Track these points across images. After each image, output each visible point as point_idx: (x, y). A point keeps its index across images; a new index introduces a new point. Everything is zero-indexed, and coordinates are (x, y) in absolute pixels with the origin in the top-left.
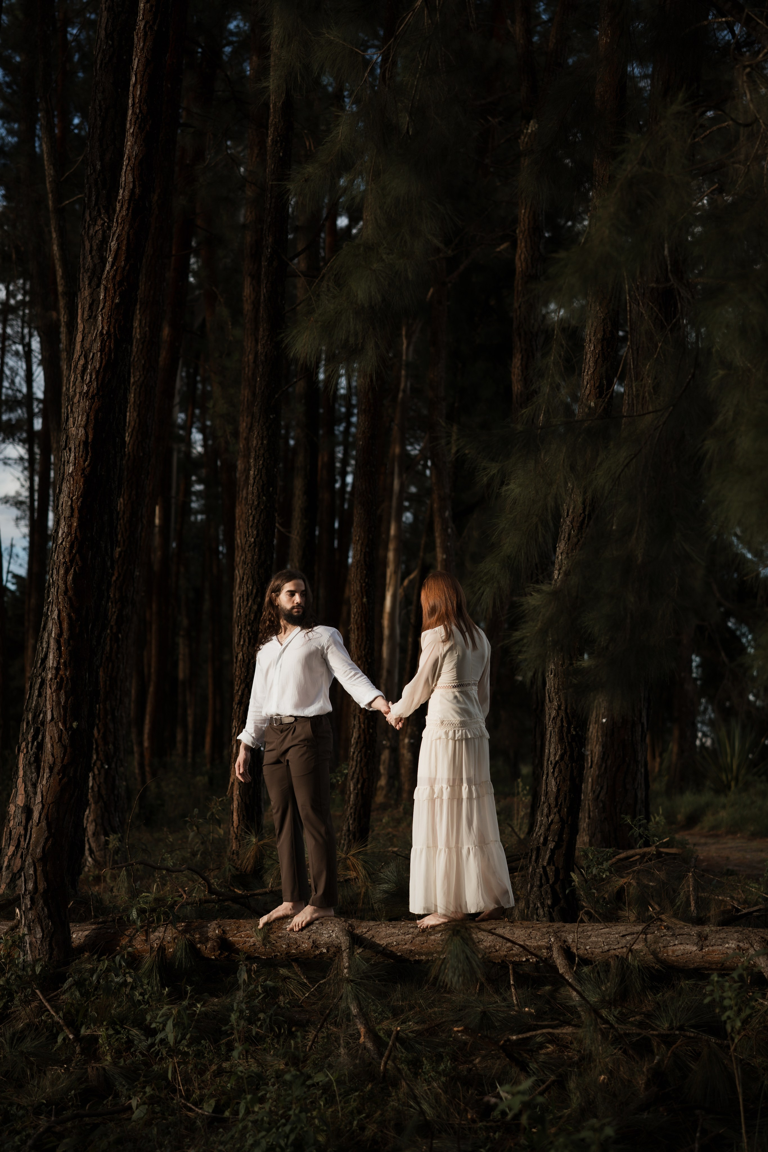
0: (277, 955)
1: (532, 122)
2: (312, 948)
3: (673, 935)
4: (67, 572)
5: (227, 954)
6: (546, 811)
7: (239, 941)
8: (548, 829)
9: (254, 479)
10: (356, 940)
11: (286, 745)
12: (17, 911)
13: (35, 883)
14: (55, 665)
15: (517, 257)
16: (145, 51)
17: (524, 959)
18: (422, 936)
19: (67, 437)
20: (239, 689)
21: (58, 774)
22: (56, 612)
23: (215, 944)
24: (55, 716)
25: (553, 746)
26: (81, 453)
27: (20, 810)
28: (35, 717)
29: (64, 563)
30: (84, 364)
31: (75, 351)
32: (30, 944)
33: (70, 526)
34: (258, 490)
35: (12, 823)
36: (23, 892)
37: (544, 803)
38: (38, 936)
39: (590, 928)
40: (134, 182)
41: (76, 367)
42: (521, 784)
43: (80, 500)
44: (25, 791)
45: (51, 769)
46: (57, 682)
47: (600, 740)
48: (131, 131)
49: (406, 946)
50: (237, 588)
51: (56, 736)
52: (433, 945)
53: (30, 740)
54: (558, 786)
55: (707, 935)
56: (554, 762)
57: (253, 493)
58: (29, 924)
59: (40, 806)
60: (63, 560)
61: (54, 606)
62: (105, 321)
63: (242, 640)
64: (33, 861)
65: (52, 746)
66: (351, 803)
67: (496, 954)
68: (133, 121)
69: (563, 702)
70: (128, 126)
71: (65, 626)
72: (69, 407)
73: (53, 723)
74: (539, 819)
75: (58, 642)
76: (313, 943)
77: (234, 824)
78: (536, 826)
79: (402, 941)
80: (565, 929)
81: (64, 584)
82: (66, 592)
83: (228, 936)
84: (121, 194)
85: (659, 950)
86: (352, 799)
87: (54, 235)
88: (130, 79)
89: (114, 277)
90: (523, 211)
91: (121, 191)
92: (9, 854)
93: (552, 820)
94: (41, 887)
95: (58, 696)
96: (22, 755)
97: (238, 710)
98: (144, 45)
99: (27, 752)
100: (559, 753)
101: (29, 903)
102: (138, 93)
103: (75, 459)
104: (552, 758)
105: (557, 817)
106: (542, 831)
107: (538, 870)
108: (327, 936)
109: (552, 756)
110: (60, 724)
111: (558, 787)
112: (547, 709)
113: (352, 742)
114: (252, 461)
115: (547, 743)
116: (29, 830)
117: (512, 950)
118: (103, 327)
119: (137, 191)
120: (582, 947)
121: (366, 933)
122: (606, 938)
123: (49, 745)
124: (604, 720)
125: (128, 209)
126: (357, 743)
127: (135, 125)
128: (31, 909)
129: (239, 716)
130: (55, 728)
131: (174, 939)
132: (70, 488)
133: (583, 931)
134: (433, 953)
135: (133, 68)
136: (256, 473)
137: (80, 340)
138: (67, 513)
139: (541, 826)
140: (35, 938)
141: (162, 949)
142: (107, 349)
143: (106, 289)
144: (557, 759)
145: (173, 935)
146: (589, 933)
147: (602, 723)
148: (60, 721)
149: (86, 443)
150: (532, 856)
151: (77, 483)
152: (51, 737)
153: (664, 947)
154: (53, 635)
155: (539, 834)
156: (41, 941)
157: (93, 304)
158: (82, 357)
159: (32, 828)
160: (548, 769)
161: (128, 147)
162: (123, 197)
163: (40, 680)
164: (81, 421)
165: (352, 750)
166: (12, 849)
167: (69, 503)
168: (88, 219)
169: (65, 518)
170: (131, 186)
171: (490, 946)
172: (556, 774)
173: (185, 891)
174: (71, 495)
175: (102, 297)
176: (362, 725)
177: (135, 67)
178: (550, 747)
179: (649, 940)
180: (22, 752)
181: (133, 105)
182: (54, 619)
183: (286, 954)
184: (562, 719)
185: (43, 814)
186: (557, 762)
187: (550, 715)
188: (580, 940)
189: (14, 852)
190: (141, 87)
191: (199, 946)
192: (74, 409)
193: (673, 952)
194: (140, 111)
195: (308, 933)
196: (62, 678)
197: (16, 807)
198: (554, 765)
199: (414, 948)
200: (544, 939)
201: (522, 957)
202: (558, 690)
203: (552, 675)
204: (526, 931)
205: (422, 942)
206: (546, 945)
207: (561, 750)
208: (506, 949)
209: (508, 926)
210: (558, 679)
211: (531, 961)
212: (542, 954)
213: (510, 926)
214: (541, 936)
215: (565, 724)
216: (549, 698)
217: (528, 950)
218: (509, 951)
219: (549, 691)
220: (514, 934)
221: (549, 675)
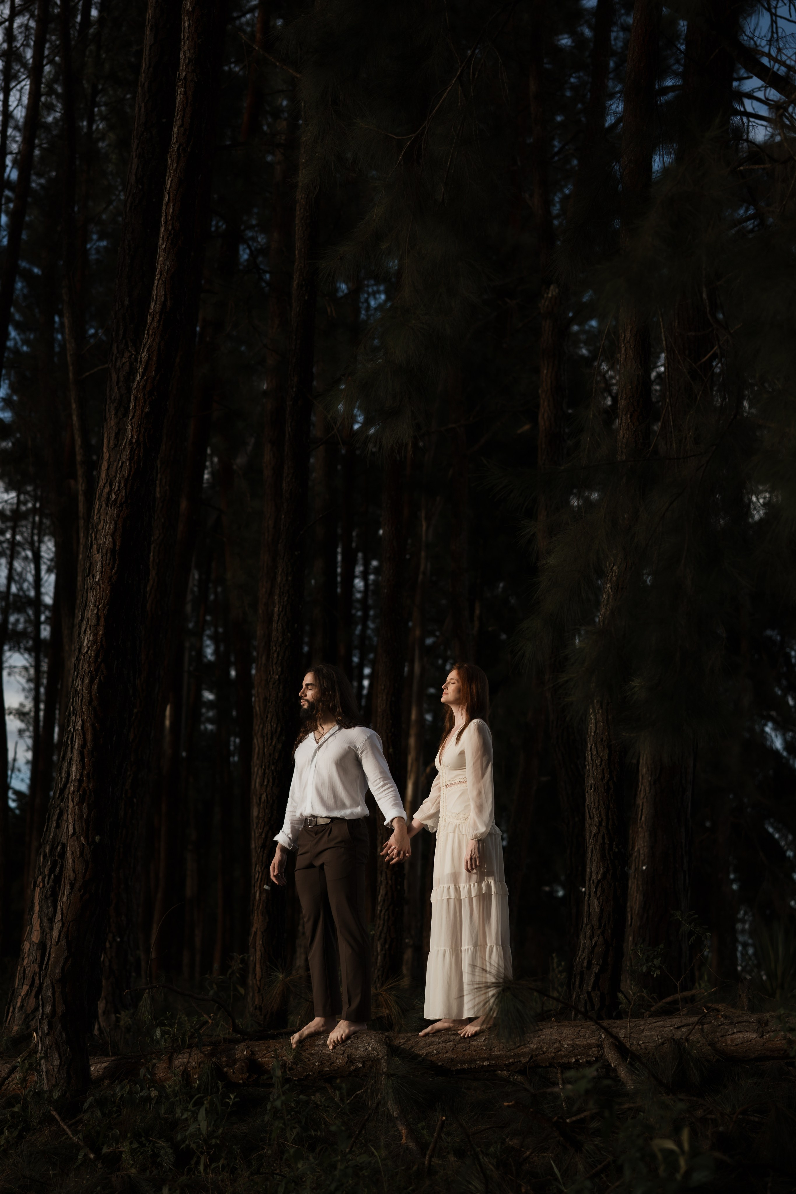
0: (309, 1075)
1: (552, 287)
2: (347, 1063)
3: (731, 1023)
4: (91, 682)
5: (255, 1076)
6: (589, 933)
7: (268, 1061)
8: (592, 952)
9: (279, 615)
10: (393, 1051)
11: (321, 847)
12: (34, 1034)
13: (54, 1006)
14: (78, 777)
15: (540, 416)
16: (178, 171)
17: (573, 1060)
18: (464, 1042)
19: (91, 564)
20: (262, 832)
21: (79, 890)
22: (80, 723)
23: (243, 1064)
24: (77, 830)
25: (594, 864)
26: (108, 561)
27: (35, 948)
28: (53, 849)
29: (89, 672)
30: (109, 492)
31: (101, 480)
32: (46, 1072)
33: (95, 635)
34: (282, 627)
35: (26, 961)
36: (40, 1017)
37: (587, 925)
38: (55, 1064)
39: (642, 1023)
40: (165, 295)
41: (101, 494)
42: (556, 960)
43: (107, 608)
44: (41, 927)
45: (72, 886)
46: (80, 795)
47: (641, 888)
48: (164, 246)
49: (448, 1055)
50: (255, 758)
51: (78, 850)
52: (475, 1051)
53: (46, 873)
54: (601, 906)
55: (768, 1021)
56: (596, 881)
57: (277, 630)
58: (46, 1051)
59: (60, 924)
60: (88, 670)
61: (78, 717)
62: (135, 430)
63: (266, 780)
64: (52, 983)
65: (74, 861)
66: (378, 965)
67: (543, 1056)
68: (165, 237)
69: (604, 818)
70: (160, 242)
71: (89, 736)
72: (93, 535)
73: (75, 837)
74: (582, 942)
75: (81, 753)
76: (348, 1058)
77: (257, 977)
78: (579, 950)
79: (443, 1049)
80: (616, 1025)
81: (88, 693)
82: (90, 702)
83: (257, 1056)
84: (152, 307)
85: (716, 1039)
86: (379, 961)
87: (74, 406)
88: (162, 198)
89: (144, 387)
90: (545, 372)
91: (152, 305)
92: (23, 994)
93: (596, 943)
94: (60, 1010)
95: (80, 809)
96: (38, 890)
97: (262, 853)
98: (177, 166)
99: (44, 886)
100: (601, 871)
101: (46, 1028)
102: (171, 210)
103: (102, 567)
105: (601, 939)
106: (585, 954)
107: (582, 996)
108: (362, 1049)
109: (593, 875)
110: (82, 839)
112: (587, 826)
113: (379, 900)
114: (276, 597)
115: (588, 862)
116: (48, 951)
117: (561, 1050)
118: (132, 436)
119: (168, 303)
120: (635, 1042)
121: (404, 1043)
122: (661, 1031)
123: (70, 861)
124: (644, 868)
125: (159, 321)
126: (384, 900)
127: (167, 241)
128: (48, 1034)
129: (262, 860)
130: (76, 843)
131: (199, 1064)
132: (96, 597)
133: (635, 1026)
134: (475, 1060)
135: (166, 188)
136: (280, 609)
137: (106, 468)
138: (93, 622)
139: (584, 949)
140: (52, 1065)
141: (186, 1075)
142: (136, 458)
143: (136, 398)
144: (599, 877)
145: (198, 1059)
146: (642, 1028)
147: (642, 870)
148: (82, 835)
149: (113, 551)
150: (575, 981)
151: (103, 591)
152: (73, 852)
153: (722, 1036)
154: (76, 747)
155: (582, 957)
156: (59, 1069)
157: (120, 433)
158: (108, 485)
159: (50, 948)
160: (590, 889)
161: (160, 262)
162: (154, 309)
163: (58, 811)
164: (109, 528)
165: (379, 908)
166: (26, 988)
167: (96, 611)
168: (115, 351)
169: (90, 626)
170: (163, 298)
171: (537, 1048)
172: (599, 894)
173: (210, 1017)
174: (97, 604)
175: (131, 407)
176: (390, 882)
177: (168, 187)
178: (591, 865)
179: (706, 1030)
180: (38, 886)
181: (166, 222)
182: (78, 729)
183: (319, 1072)
184: (603, 835)
185: (63, 933)
186: (599, 881)
187: (591, 832)
188: (632, 1035)
189: (28, 991)
190: (174, 205)
191: (226, 1069)
192: (98, 536)
193: (732, 1040)
194: (173, 228)
195: (342, 1048)
196: (84, 791)
197: (30, 944)
198: (595, 885)
199: (456, 1056)
200: (594, 1037)
201: (571, 1057)
202: (599, 805)
203: (592, 790)
204: (574, 1029)
205: (465, 1049)
206: (597, 1042)
207: (603, 869)
208: (553, 1051)
209: (556, 1026)
210: (599, 794)
211: (581, 1061)
212: (592, 1053)
213: (558, 1026)
214: (591, 1034)
215: (606, 841)
216: (589, 814)
217: (577, 1050)
218: (556, 1052)
219: (589, 807)
220: (562, 1033)
221: (589, 791)
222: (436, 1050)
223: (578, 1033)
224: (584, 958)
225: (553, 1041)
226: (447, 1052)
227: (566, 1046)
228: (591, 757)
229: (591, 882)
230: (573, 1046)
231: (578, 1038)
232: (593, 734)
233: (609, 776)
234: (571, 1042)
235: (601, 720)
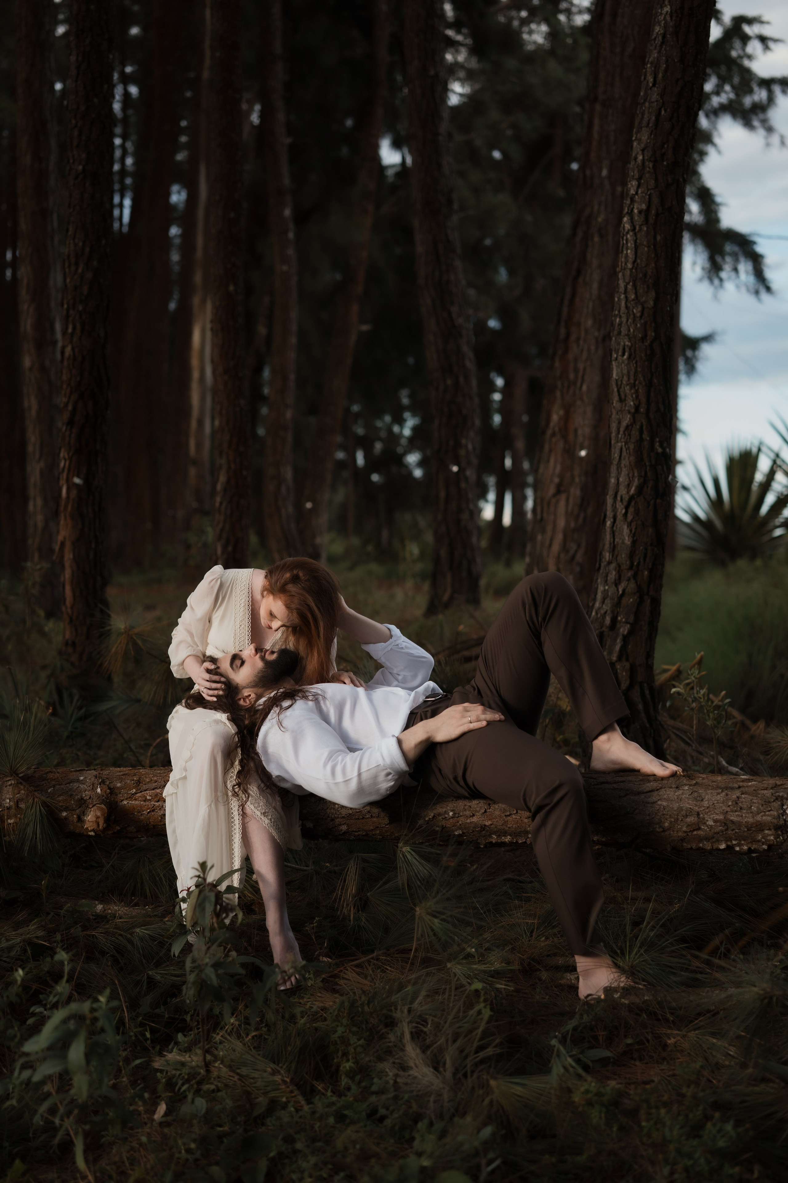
5: (118, 826)
6: (612, 576)
7: (141, 806)
8: (618, 604)
17: (723, 846)
23: (99, 814)
25: (624, 472)
37: (609, 563)
49: (475, 819)
54: (633, 535)
56: (626, 498)
69: (643, 400)
74: (601, 588)
83: (121, 797)
93: (624, 591)
100: (636, 482)
104: (623, 491)
105: (632, 586)
106: (607, 607)
111: (633, 537)
117: (699, 829)
131: (18, 802)
139: (604, 599)
144: (630, 493)
155: (602, 612)
160: (614, 509)
165: (218, 500)
172: (630, 517)
178: (619, 473)
184: (641, 427)
187: (619, 423)
198: (625, 503)
199: (490, 823)
200: (769, 811)
201: (718, 841)
202: (635, 380)
203: (625, 357)
204: (727, 795)
205: (508, 813)
206: (774, 821)
207: (639, 479)
208: (684, 829)
209: (686, 785)
210: (636, 363)
211: (737, 849)
212: (763, 837)
213: (690, 785)
214: (762, 805)
215: (646, 436)
216: (619, 395)
217: (733, 830)
218: (690, 831)
219: (619, 383)
220: (702, 800)
221: (619, 357)
222: (452, 811)
223: (737, 803)
224: (606, 613)
225: (684, 813)
226: (473, 815)
227: (710, 823)
228: (626, 303)
229: (619, 498)
230: (725, 823)
231: (736, 811)
232: (630, 266)
233: (653, 334)
234: (721, 817)
235: (645, 243)
